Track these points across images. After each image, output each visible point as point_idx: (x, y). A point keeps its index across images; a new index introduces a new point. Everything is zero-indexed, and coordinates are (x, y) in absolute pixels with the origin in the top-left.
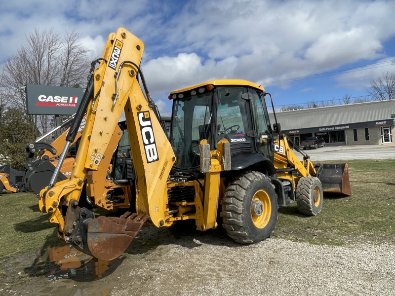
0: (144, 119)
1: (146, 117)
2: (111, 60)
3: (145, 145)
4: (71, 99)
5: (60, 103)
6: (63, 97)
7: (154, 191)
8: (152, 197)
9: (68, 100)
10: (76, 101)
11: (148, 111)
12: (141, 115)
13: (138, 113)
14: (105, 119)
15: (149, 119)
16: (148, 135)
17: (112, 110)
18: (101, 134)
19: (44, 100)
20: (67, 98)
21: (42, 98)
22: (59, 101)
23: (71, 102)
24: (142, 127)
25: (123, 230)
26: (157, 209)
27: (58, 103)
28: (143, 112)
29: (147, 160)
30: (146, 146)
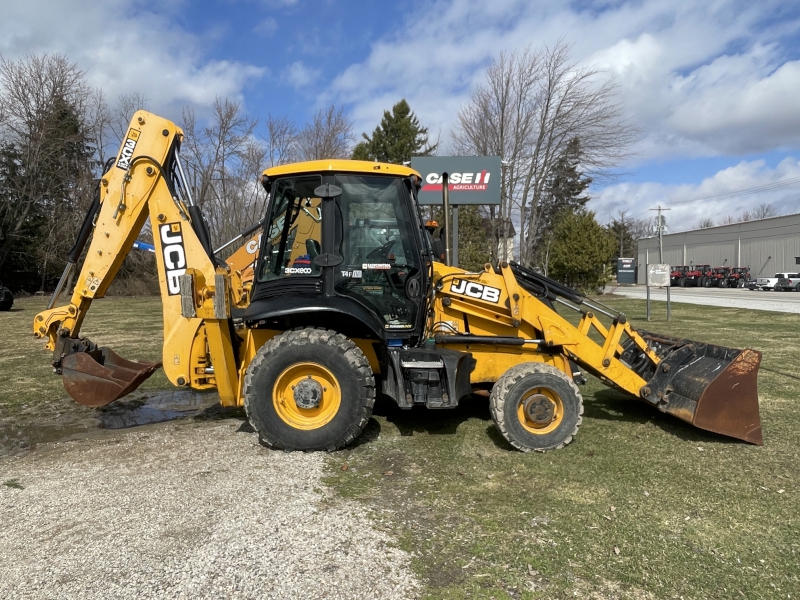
0: (170, 234)
1: (173, 231)
2: (121, 158)
3: (167, 270)
4: (479, 176)
5: (460, 184)
6: (465, 175)
7: (174, 336)
8: (170, 343)
9: (474, 178)
10: (486, 180)
11: (180, 223)
12: (166, 229)
13: (160, 227)
14: (108, 235)
15: (180, 234)
16: (174, 257)
17: (118, 223)
18: (101, 254)
19: (434, 181)
20: (472, 175)
21: (433, 178)
22: (458, 181)
23: (477, 181)
24: (164, 246)
25: (110, 376)
26: (177, 361)
27: (456, 185)
28: (170, 224)
29: (169, 291)
30: (169, 272)
